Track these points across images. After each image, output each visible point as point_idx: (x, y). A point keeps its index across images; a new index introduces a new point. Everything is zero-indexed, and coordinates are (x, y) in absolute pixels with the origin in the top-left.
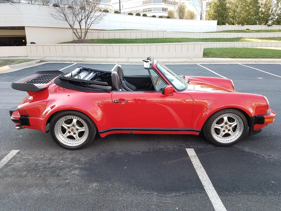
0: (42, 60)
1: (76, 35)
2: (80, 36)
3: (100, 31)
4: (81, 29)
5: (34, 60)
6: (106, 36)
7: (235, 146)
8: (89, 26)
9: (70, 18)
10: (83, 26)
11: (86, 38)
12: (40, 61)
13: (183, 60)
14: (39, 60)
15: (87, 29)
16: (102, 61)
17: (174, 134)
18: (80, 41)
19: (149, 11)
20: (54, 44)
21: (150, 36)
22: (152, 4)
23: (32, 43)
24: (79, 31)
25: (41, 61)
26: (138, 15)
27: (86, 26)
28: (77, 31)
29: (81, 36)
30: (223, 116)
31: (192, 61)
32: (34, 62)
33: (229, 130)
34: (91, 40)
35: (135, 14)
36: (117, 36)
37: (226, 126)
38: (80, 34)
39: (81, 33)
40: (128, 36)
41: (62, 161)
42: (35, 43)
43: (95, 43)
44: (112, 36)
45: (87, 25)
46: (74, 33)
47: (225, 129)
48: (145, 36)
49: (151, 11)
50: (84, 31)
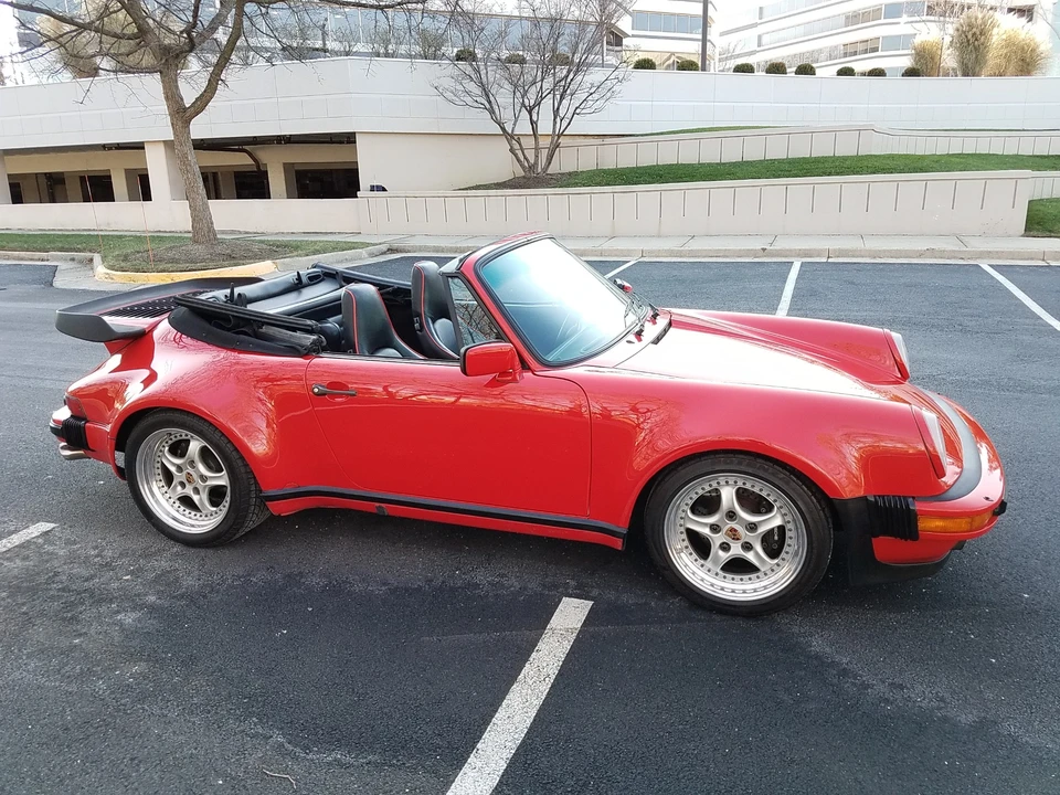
0: (395, 246)
1: (518, 160)
2: (532, 161)
3: (608, 140)
4: (535, 134)
5: (368, 245)
6: (627, 157)
7: (782, 620)
8: (565, 123)
9: (504, 97)
10: (545, 126)
11: (553, 169)
12: (388, 250)
13: (921, 245)
14: (384, 248)
15: (559, 136)
16: (585, 250)
17: (533, 533)
18: (531, 178)
19: (866, 52)
20: (441, 193)
21: (801, 150)
22: (883, 21)
23: (373, 188)
24: (528, 143)
25: (391, 250)
26: (776, 69)
27: (555, 125)
28: (520, 144)
29: (536, 163)
30: (718, 483)
31: (965, 249)
32: (363, 252)
33: (748, 547)
34: (570, 174)
35: (791, 70)
36: (667, 155)
37: (733, 524)
38: (531, 156)
39: (537, 149)
40: (710, 153)
41: (128, 577)
42: (384, 190)
43: (576, 185)
44: (647, 157)
45: (558, 120)
46: (512, 150)
47: (729, 541)
48: (777, 151)
49: (875, 50)
50: (545, 142)
